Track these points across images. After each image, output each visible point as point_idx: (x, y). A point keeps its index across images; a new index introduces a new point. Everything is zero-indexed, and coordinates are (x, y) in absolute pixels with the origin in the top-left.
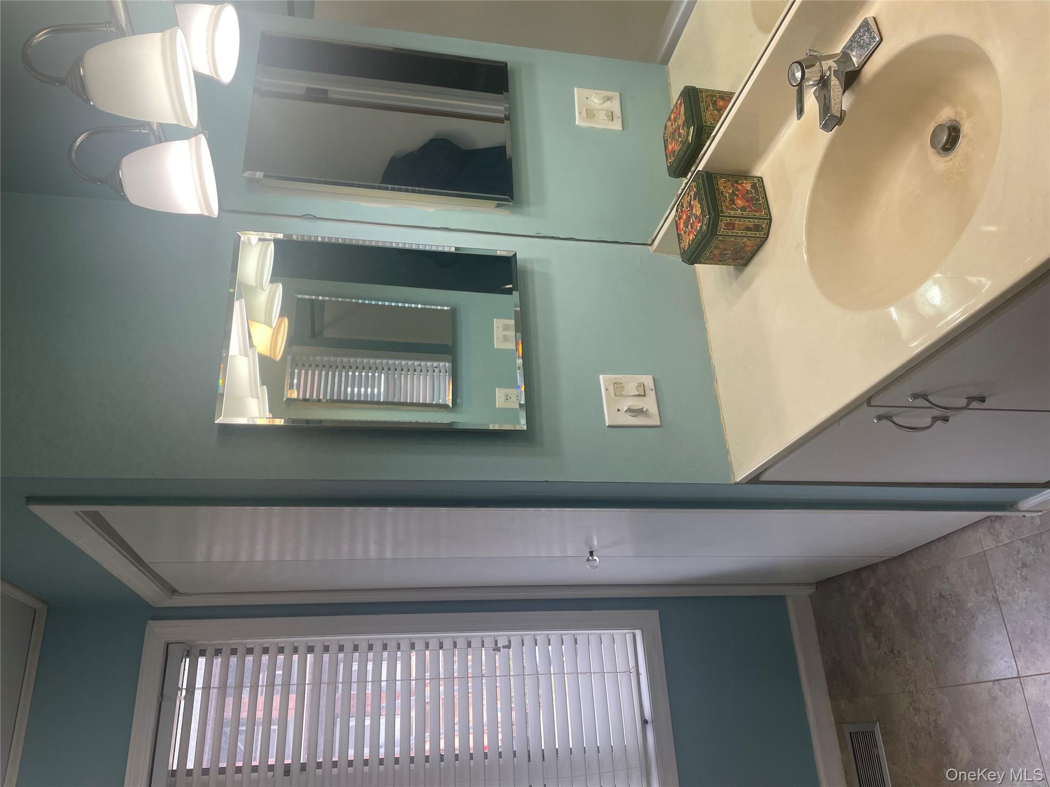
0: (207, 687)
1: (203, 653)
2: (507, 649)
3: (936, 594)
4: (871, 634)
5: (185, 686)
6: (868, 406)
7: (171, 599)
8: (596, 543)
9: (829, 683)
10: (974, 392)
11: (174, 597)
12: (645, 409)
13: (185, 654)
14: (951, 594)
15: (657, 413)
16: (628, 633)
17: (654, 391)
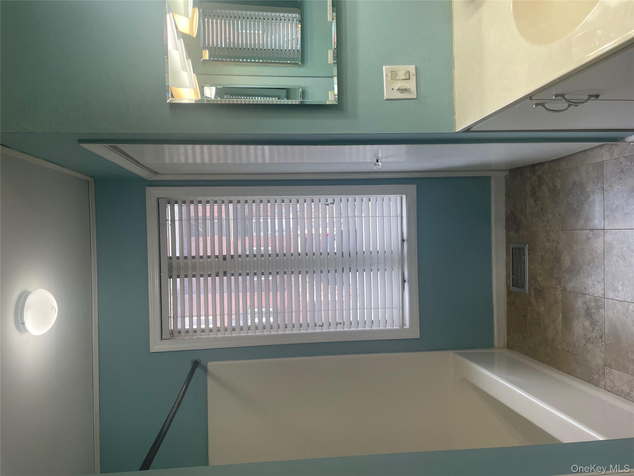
0: (181, 220)
1: (176, 202)
2: (332, 205)
3: (572, 182)
4: (533, 200)
5: (170, 219)
6: (530, 100)
7: (156, 176)
8: (380, 156)
9: (507, 222)
10: (593, 93)
11: (157, 176)
12: (408, 88)
13: (168, 203)
14: (579, 183)
15: (415, 90)
16: (398, 196)
17: (415, 76)
